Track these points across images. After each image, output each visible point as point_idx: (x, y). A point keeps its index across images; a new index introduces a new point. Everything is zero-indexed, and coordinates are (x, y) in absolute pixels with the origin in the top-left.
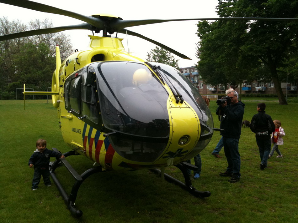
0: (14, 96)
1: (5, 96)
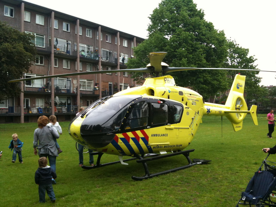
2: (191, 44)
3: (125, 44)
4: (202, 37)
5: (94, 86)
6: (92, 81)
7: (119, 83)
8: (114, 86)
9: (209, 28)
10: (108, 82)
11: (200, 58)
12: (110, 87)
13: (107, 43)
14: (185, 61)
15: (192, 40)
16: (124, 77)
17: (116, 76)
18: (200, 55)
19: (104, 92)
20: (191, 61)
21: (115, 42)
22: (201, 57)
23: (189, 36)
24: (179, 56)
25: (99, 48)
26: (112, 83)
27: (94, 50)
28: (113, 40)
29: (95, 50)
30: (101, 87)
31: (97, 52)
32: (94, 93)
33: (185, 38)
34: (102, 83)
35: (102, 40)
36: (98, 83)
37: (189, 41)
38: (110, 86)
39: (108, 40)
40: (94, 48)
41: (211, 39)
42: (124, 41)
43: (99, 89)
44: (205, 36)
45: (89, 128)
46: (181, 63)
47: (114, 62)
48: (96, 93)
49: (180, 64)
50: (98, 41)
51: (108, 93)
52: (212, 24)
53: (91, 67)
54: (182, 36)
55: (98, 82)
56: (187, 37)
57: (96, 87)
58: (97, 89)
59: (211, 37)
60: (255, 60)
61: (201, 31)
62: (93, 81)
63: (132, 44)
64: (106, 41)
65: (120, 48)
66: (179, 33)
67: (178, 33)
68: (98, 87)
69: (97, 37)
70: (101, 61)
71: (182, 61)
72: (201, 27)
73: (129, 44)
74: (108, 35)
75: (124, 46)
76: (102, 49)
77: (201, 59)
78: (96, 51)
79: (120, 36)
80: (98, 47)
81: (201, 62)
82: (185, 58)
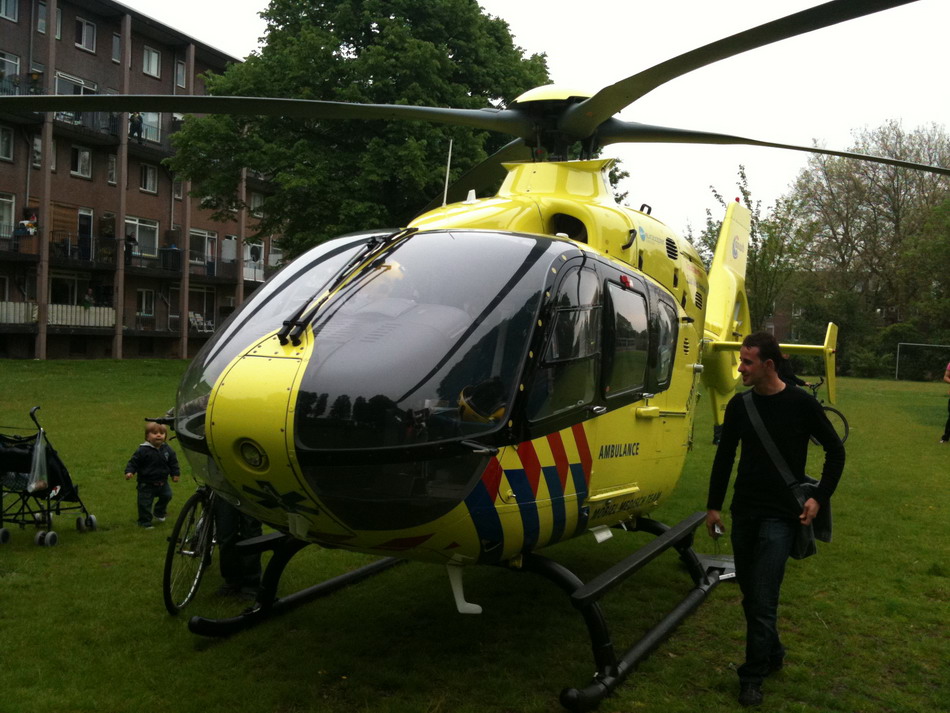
0: (890, 367)
1: (863, 365)
2: (440, 89)
3: (152, 66)
4: (476, 67)
5: (16, 222)
6: (10, 198)
7: (123, 213)
8: (101, 224)
9: (498, 39)
10: (76, 209)
11: (470, 146)
12: (84, 229)
13: (78, 52)
14: (421, 150)
15: (441, 72)
16: (141, 192)
17: (110, 185)
18: (471, 134)
19: (57, 245)
20: (438, 154)
21: (110, 54)
22: (474, 143)
23: (433, 56)
24: (396, 127)
25: (47, 68)
26: (91, 214)
27: (25, 72)
28: (103, 42)
29: (30, 75)
30: (47, 227)
31: (35, 81)
32: (17, 246)
33: (418, 62)
34: (53, 208)
35: (58, 37)
36: (36, 210)
37: (435, 77)
38: (84, 223)
39: (84, 42)
40: (25, 65)
41: (504, 78)
42: (146, 53)
43: (38, 234)
44: (485, 67)
45: (332, 412)
46: (405, 155)
47: (103, 132)
48: (28, 248)
49: (399, 158)
50: (44, 39)
51: (76, 254)
52: (505, 25)
53: (8, 142)
54: (410, 54)
55: (34, 205)
56: (426, 61)
57: (26, 223)
58: (32, 231)
59: (506, 75)
60: (621, 177)
61: (473, 47)
62: (13, 200)
63: (180, 71)
64: (77, 45)
65: (131, 80)
66: (397, 41)
67: (392, 42)
68: (36, 225)
69: (41, 22)
70: (55, 121)
71: (406, 148)
72: (474, 30)
73: (167, 67)
74: (84, 21)
75: (145, 71)
76: (59, 73)
77: (474, 150)
78: (35, 77)
79: (133, 32)
80: (44, 63)
81: (472, 159)
82: (418, 140)
